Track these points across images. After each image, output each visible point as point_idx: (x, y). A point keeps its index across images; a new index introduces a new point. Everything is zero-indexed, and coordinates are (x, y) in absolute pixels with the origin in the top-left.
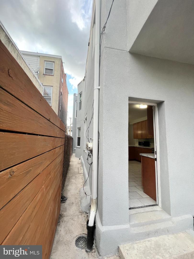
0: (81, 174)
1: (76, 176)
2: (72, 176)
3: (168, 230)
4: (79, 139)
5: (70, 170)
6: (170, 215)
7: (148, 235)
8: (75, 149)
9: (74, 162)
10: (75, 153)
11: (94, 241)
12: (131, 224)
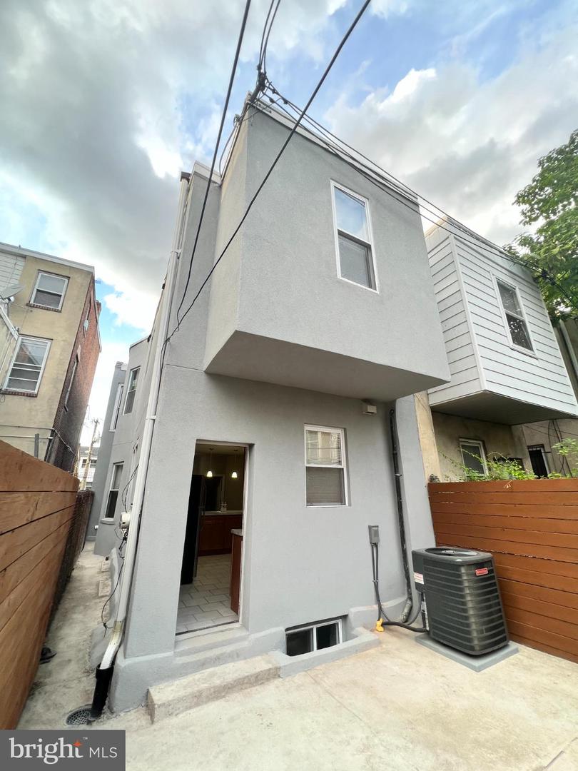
0: (103, 597)
1: (88, 604)
2: (74, 606)
3: (237, 654)
4: (114, 496)
5: (69, 592)
6: (248, 630)
7: (203, 665)
8: (96, 527)
9: (86, 568)
10: (93, 541)
11: (108, 698)
12: (178, 650)
